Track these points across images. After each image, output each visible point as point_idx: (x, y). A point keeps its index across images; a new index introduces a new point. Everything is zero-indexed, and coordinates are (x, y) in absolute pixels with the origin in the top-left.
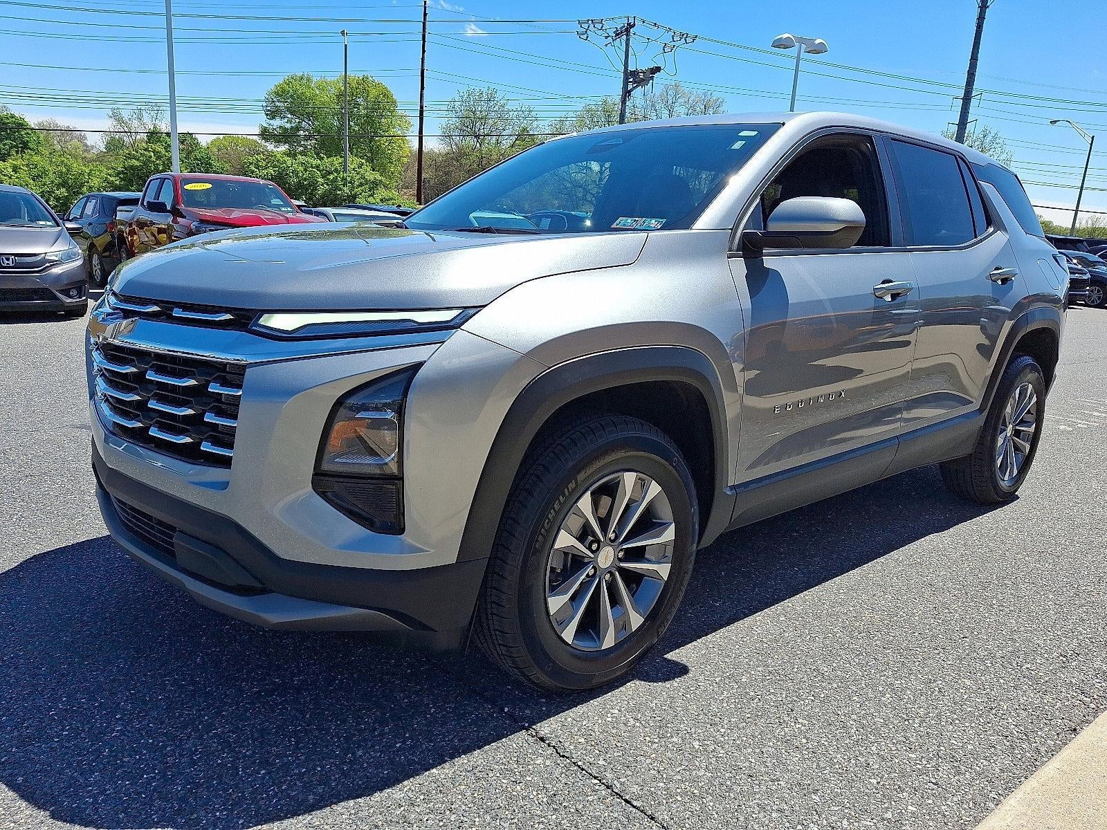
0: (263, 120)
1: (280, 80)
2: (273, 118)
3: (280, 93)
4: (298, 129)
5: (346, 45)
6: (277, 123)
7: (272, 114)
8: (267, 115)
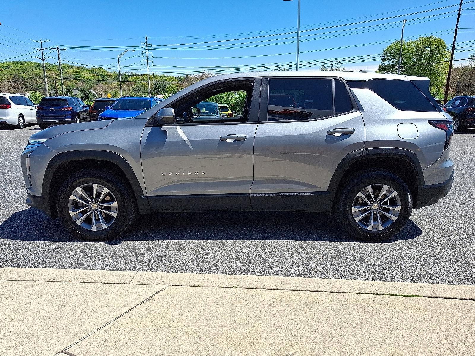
0: (380, 62)
1: (390, 44)
2: (385, 61)
3: (389, 50)
4: (396, 64)
5: (403, 27)
6: (386, 63)
7: (384, 60)
8: (382, 60)
